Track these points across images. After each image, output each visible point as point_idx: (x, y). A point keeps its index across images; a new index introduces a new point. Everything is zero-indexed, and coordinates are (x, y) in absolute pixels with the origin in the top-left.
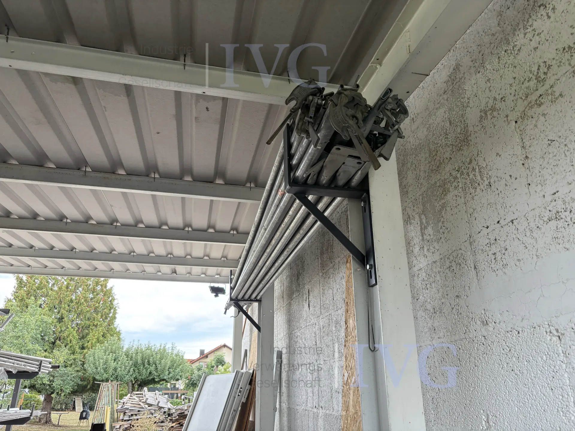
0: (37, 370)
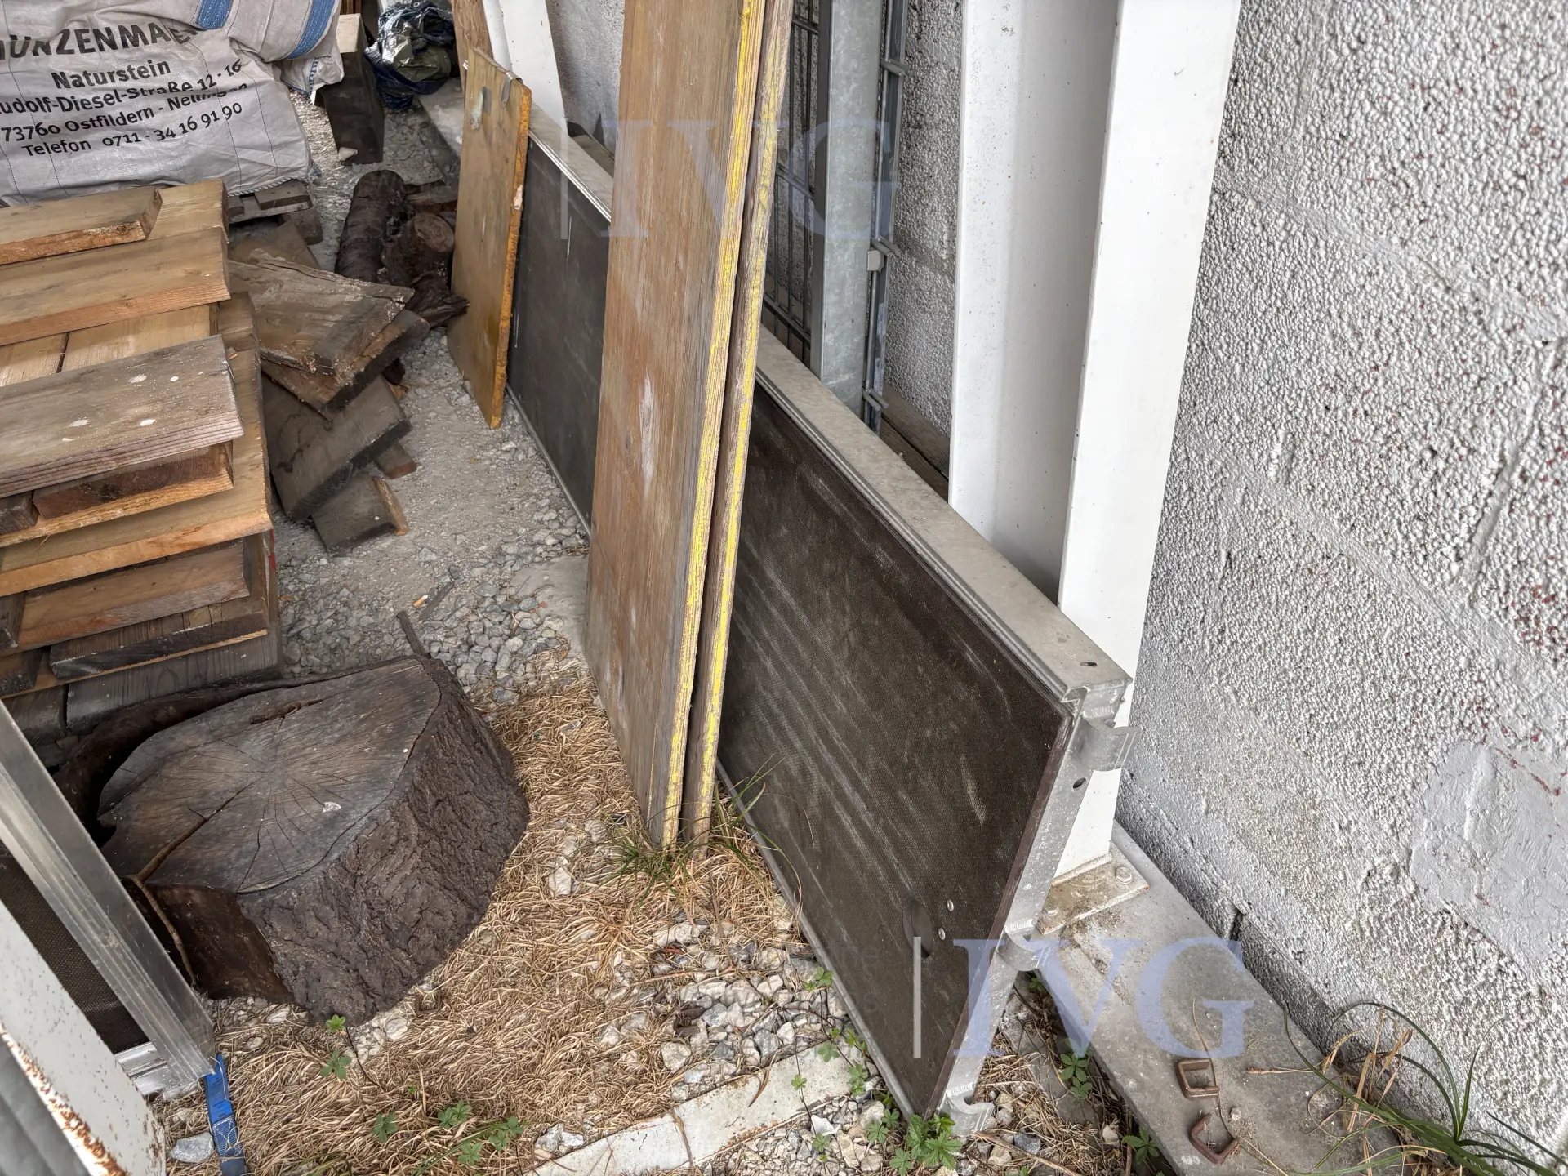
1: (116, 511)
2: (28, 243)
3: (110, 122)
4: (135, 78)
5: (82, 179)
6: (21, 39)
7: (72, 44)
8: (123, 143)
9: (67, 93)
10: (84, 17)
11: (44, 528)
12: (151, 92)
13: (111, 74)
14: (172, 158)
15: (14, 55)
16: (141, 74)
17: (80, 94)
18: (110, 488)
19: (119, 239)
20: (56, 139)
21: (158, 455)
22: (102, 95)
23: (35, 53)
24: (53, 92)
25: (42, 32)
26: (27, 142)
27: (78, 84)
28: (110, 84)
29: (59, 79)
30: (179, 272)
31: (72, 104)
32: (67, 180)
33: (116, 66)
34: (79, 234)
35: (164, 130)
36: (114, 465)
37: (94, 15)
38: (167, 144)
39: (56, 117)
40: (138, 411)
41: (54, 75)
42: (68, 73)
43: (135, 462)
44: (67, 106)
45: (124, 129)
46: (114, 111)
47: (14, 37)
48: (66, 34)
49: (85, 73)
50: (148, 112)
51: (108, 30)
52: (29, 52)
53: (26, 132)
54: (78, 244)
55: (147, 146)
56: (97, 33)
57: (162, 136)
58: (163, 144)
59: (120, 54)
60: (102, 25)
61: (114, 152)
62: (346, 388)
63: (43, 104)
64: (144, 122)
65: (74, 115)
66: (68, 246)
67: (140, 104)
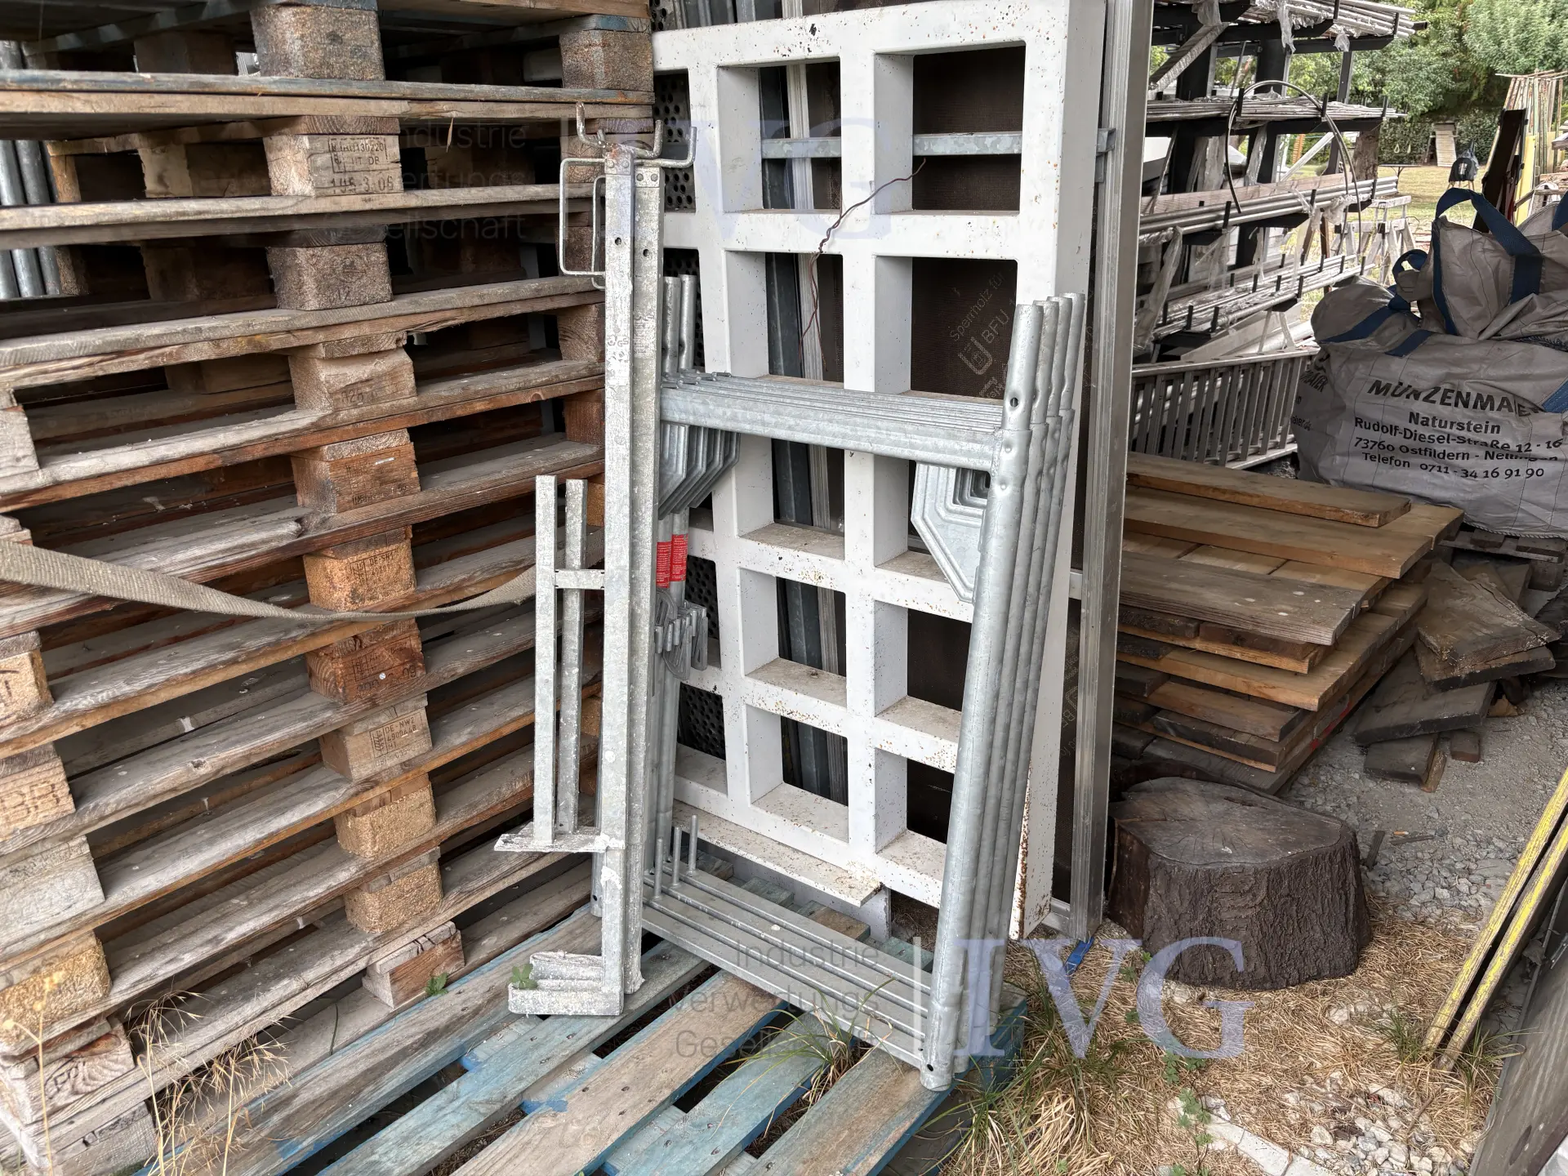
0: (1390, 32)
1: (1237, 653)
2: (1305, 505)
3: (1433, 454)
4: (1469, 430)
5: (1390, 485)
6: (1405, 386)
7: (1437, 397)
8: (1435, 471)
9: (1413, 427)
10: (1456, 382)
11: (1198, 645)
12: (1475, 442)
13: (1452, 423)
14: (1465, 491)
15: (1393, 395)
16: (1475, 429)
17: (1421, 430)
18: (1239, 638)
19: (1360, 521)
20: (1389, 455)
21: (1276, 633)
22: (1437, 435)
23: (1408, 397)
24: (1403, 423)
25: (1424, 385)
26: (1366, 450)
27: (1425, 423)
28: (1448, 430)
29: (1413, 417)
30: (1379, 552)
31: (1413, 435)
32: (1378, 482)
33: (1460, 419)
34: (1338, 510)
35: (1470, 471)
36: (1250, 627)
37: (1464, 383)
38: (1468, 481)
39: (1397, 440)
40: (1284, 607)
41: (1412, 414)
42: (1422, 415)
43: (1263, 631)
44: (1408, 435)
45: (1439, 461)
46: (1439, 448)
47: (1401, 384)
48: (1437, 389)
49: (1434, 419)
50: (1466, 456)
51: (1468, 394)
52: (1404, 395)
53: (1370, 444)
54: (1334, 515)
55: (1451, 478)
56: (1459, 394)
57: (1466, 474)
58: (1464, 480)
59: (1469, 412)
60: (1465, 389)
61: (1425, 476)
62: (1458, 678)
63: (1393, 429)
64: (1459, 462)
65: (1410, 443)
66: (1327, 515)
67: (1462, 448)
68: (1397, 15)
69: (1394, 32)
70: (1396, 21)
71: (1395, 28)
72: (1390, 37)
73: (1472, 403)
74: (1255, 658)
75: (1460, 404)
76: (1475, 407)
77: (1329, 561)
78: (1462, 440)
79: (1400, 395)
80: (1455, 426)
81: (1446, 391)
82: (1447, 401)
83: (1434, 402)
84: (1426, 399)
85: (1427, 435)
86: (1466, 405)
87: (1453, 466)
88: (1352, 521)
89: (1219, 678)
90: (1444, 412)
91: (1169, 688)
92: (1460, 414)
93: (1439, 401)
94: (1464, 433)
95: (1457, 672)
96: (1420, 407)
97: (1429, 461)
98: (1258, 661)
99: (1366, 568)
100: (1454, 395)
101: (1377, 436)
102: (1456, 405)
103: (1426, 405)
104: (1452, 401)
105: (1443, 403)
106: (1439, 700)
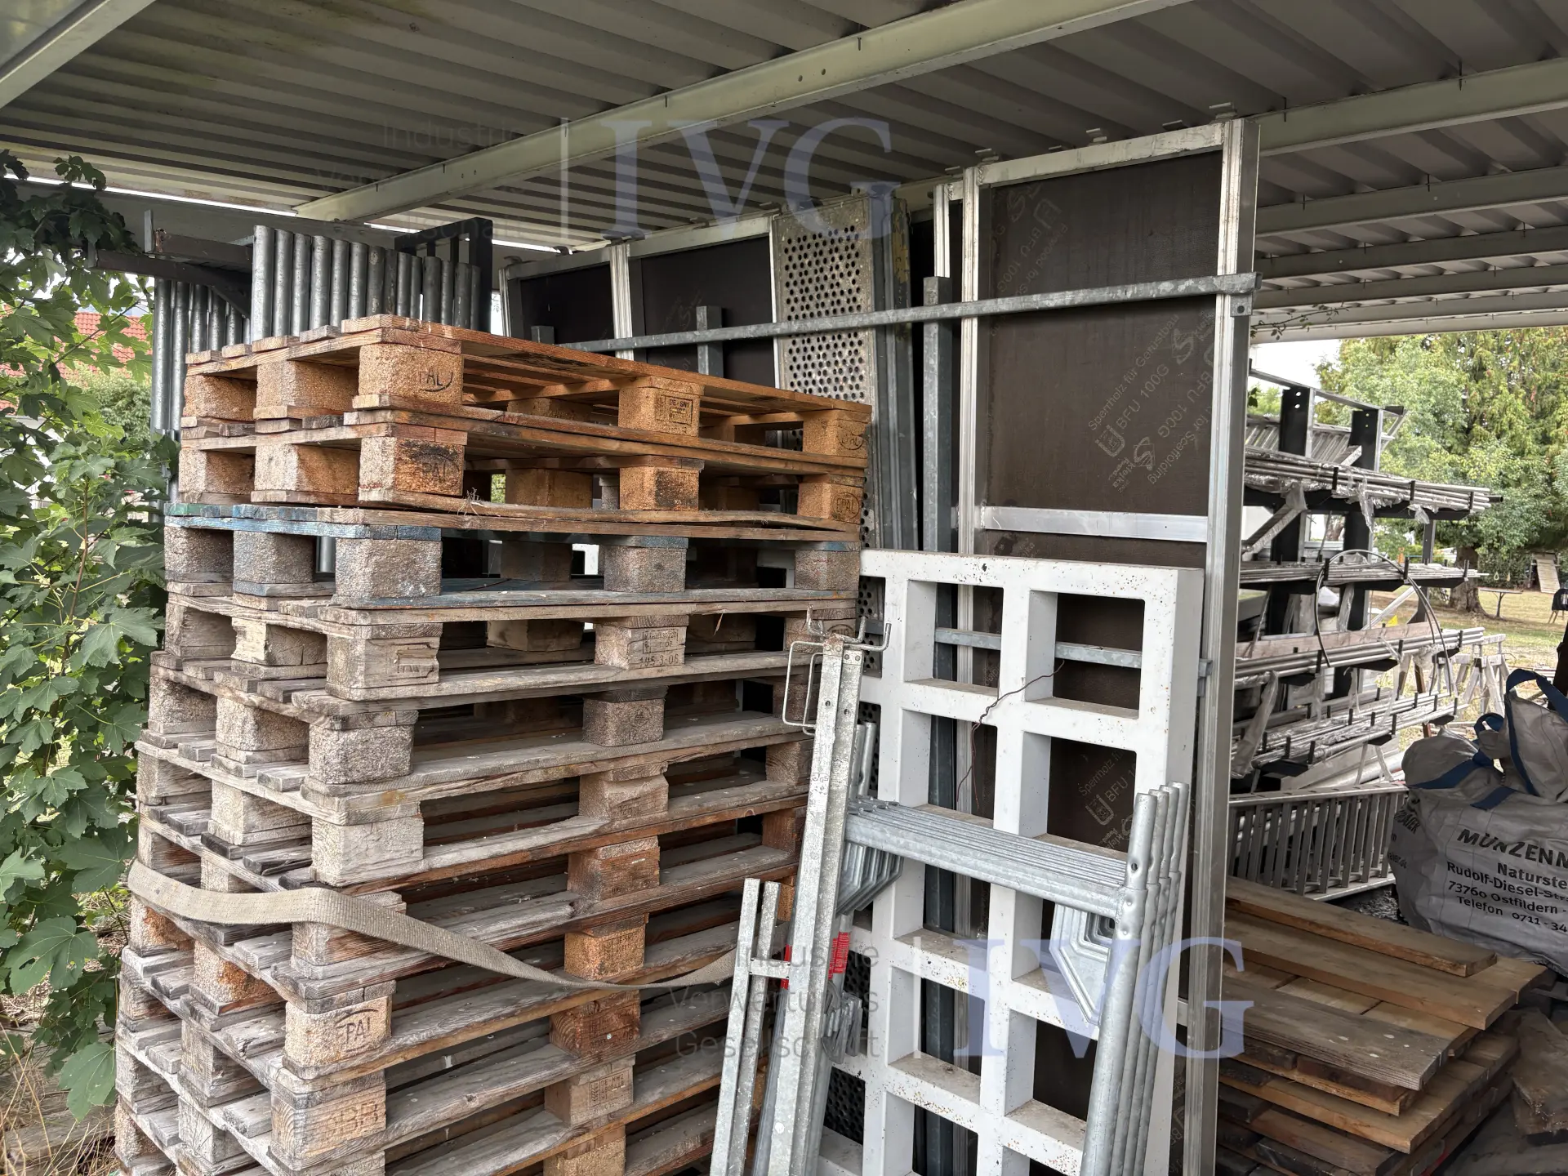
0: (1466, 507)
3: (1523, 905)
4: (1554, 885)
5: (1485, 930)
7: (1523, 851)
8: (1526, 921)
9: (1502, 877)
10: (1539, 839)
12: (1562, 898)
13: (1538, 878)
14: (1557, 944)
15: (1481, 845)
16: (1560, 884)
18: (1334, 1074)
21: (1368, 1074)
22: (1525, 887)
23: (1495, 848)
26: (1461, 894)
27: (1513, 875)
28: (1534, 883)
29: (1502, 868)
30: (1465, 1002)
32: (1474, 926)
33: (1545, 874)
34: (1427, 956)
35: (1560, 925)
36: (1344, 1066)
37: (1547, 840)
38: (1558, 934)
39: (1488, 888)
40: (1375, 1049)
41: (1500, 865)
42: (1509, 866)
46: (1529, 900)
47: (1488, 835)
49: (1521, 871)
50: (1554, 910)
52: (1491, 846)
53: (1464, 889)
54: (1423, 961)
55: (1542, 929)
56: (1542, 851)
57: (1556, 927)
58: (1555, 933)
59: (1553, 868)
60: (1548, 847)
61: (1517, 924)
63: (1484, 877)
64: (1548, 914)
65: (1500, 892)
67: (1550, 902)
68: (1472, 493)
69: (1470, 507)
70: (1471, 498)
71: (1471, 503)
72: (1467, 511)
73: (1555, 861)
74: (1350, 1095)
75: (1544, 860)
76: (1558, 864)
77: (1419, 1006)
78: (1549, 895)
79: (1487, 846)
80: (1541, 881)
81: (1530, 847)
82: (1531, 856)
83: (1519, 856)
84: (1512, 852)
85: (1516, 886)
86: (1550, 862)
87: (1542, 918)
88: (1442, 968)
89: (1317, 1112)
90: (1531, 866)
91: (1269, 1116)
92: (1544, 869)
93: (1524, 855)
94: (1550, 888)
95: (1548, 1128)
96: (1506, 859)
97: (1520, 911)
98: (1353, 1099)
99: (1455, 1017)
100: (1537, 851)
101: (1469, 882)
102: (1541, 861)
103: (1512, 857)
104: (1536, 856)
105: (1528, 857)
106: (1533, 1154)
